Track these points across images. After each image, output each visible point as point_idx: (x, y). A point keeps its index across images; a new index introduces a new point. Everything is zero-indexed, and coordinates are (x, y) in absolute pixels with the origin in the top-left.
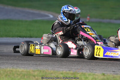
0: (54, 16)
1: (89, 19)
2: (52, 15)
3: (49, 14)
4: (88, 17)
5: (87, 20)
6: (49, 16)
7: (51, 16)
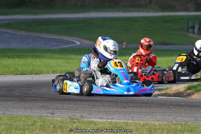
0: (82, 43)
1: (125, 45)
2: (77, 41)
3: (74, 40)
4: (125, 43)
5: (124, 47)
6: (76, 43)
7: (78, 43)
